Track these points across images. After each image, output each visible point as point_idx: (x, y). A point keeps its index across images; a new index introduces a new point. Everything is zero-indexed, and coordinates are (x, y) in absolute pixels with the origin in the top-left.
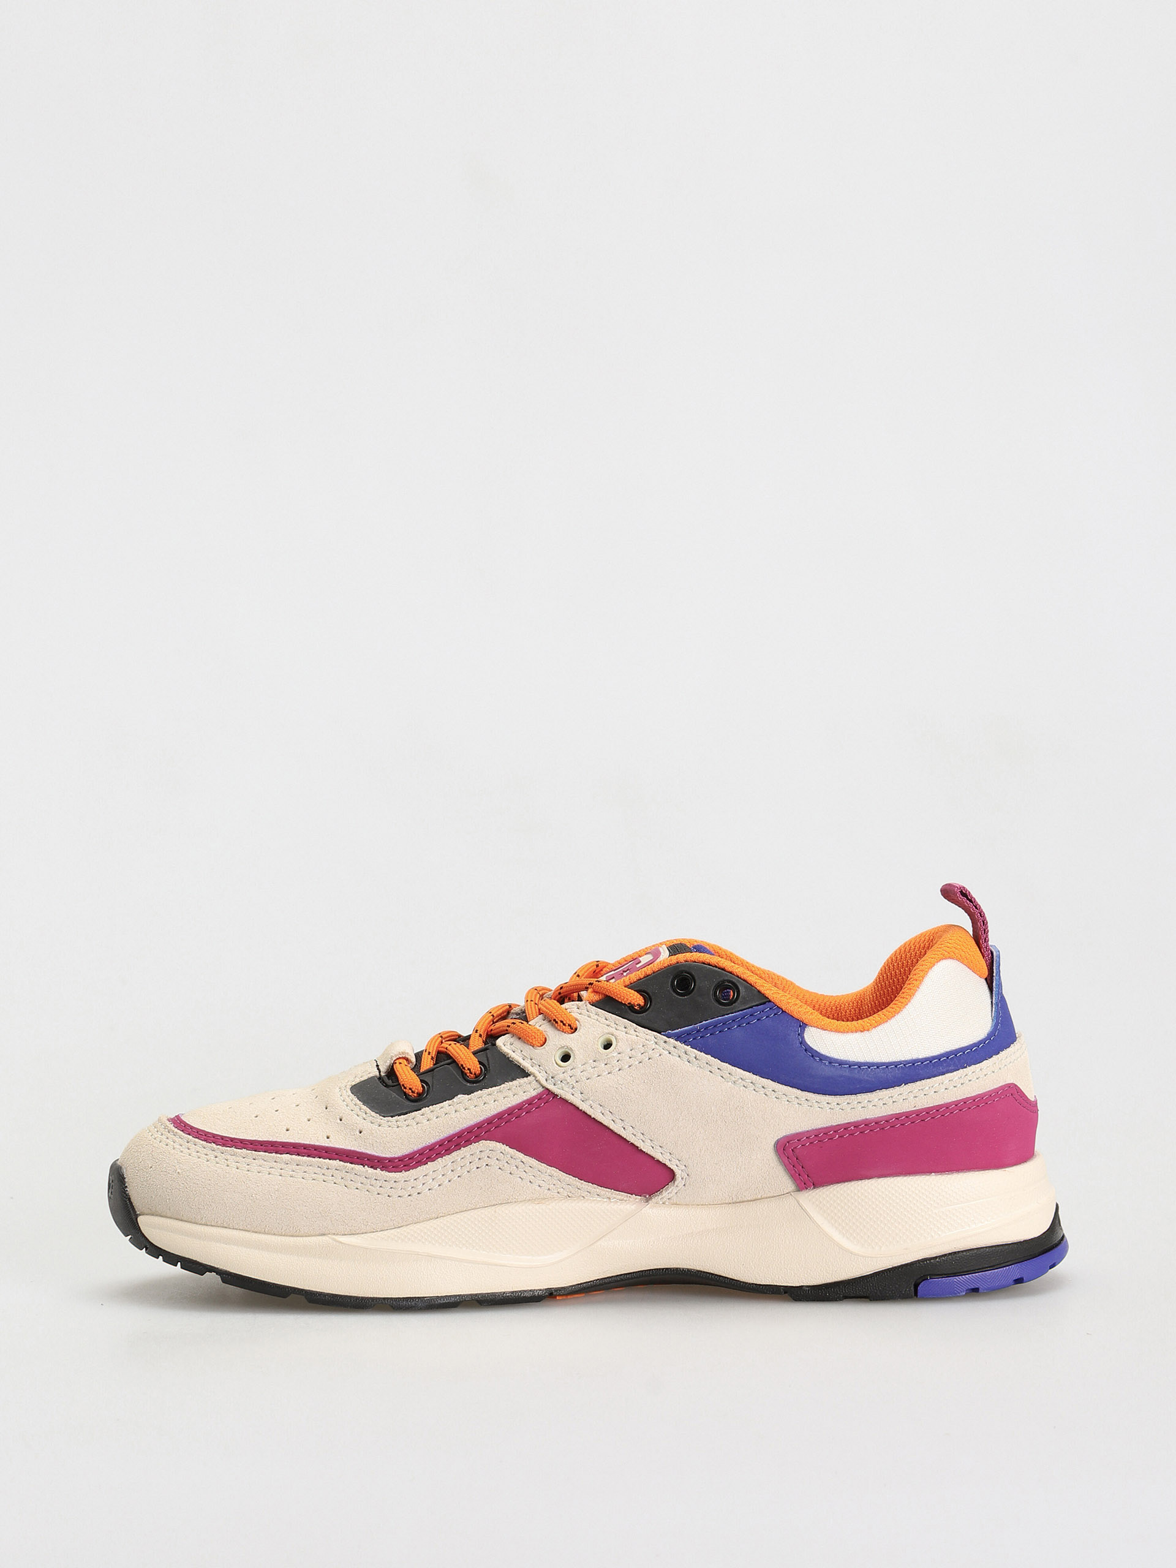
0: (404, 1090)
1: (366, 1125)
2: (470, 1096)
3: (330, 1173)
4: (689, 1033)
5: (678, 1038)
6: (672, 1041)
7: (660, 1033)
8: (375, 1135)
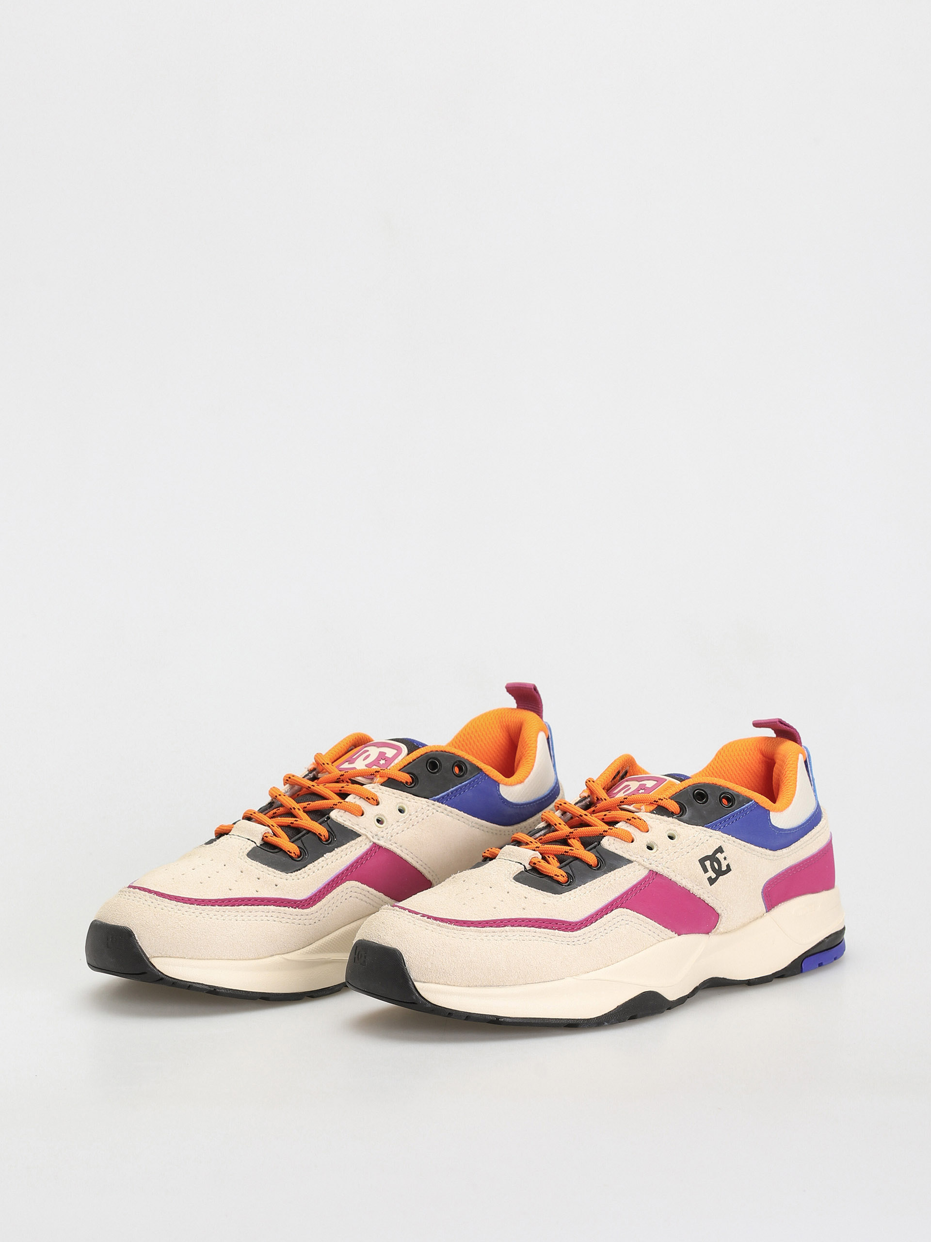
0: (290, 854)
1: (277, 880)
2: (332, 853)
3: (269, 914)
4: (443, 797)
5: (438, 800)
6: (436, 803)
7: (428, 799)
8: (287, 885)
